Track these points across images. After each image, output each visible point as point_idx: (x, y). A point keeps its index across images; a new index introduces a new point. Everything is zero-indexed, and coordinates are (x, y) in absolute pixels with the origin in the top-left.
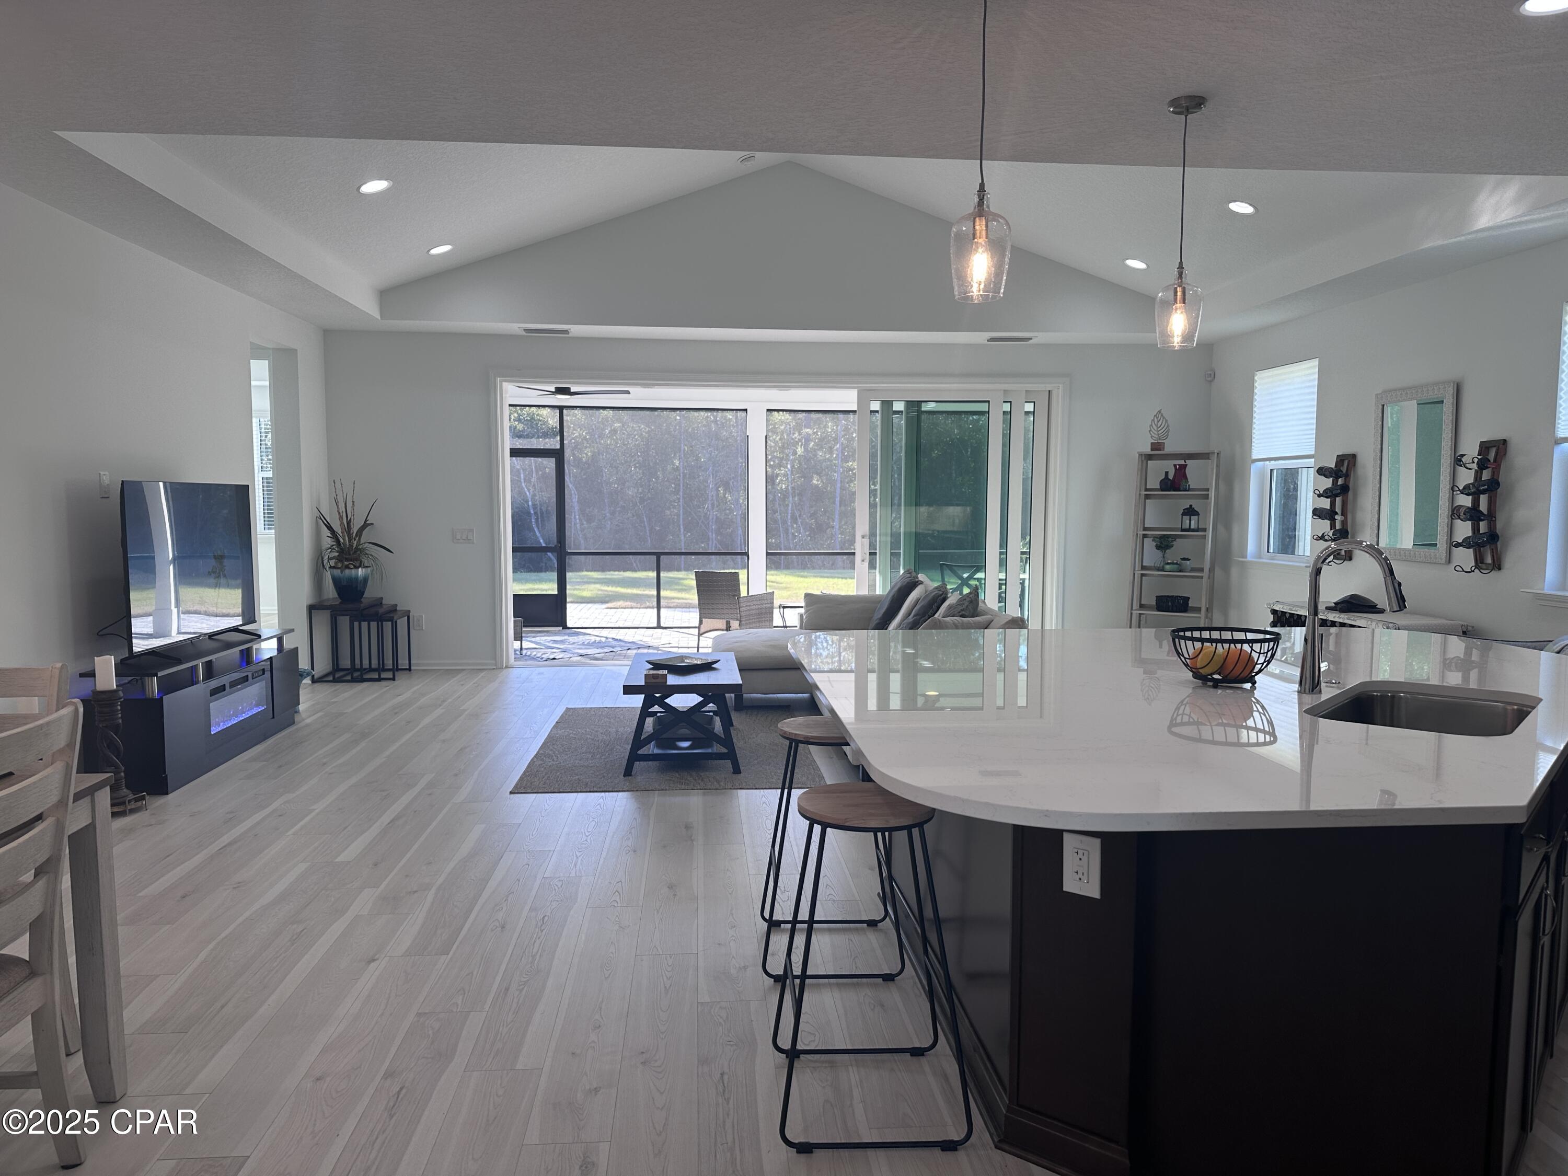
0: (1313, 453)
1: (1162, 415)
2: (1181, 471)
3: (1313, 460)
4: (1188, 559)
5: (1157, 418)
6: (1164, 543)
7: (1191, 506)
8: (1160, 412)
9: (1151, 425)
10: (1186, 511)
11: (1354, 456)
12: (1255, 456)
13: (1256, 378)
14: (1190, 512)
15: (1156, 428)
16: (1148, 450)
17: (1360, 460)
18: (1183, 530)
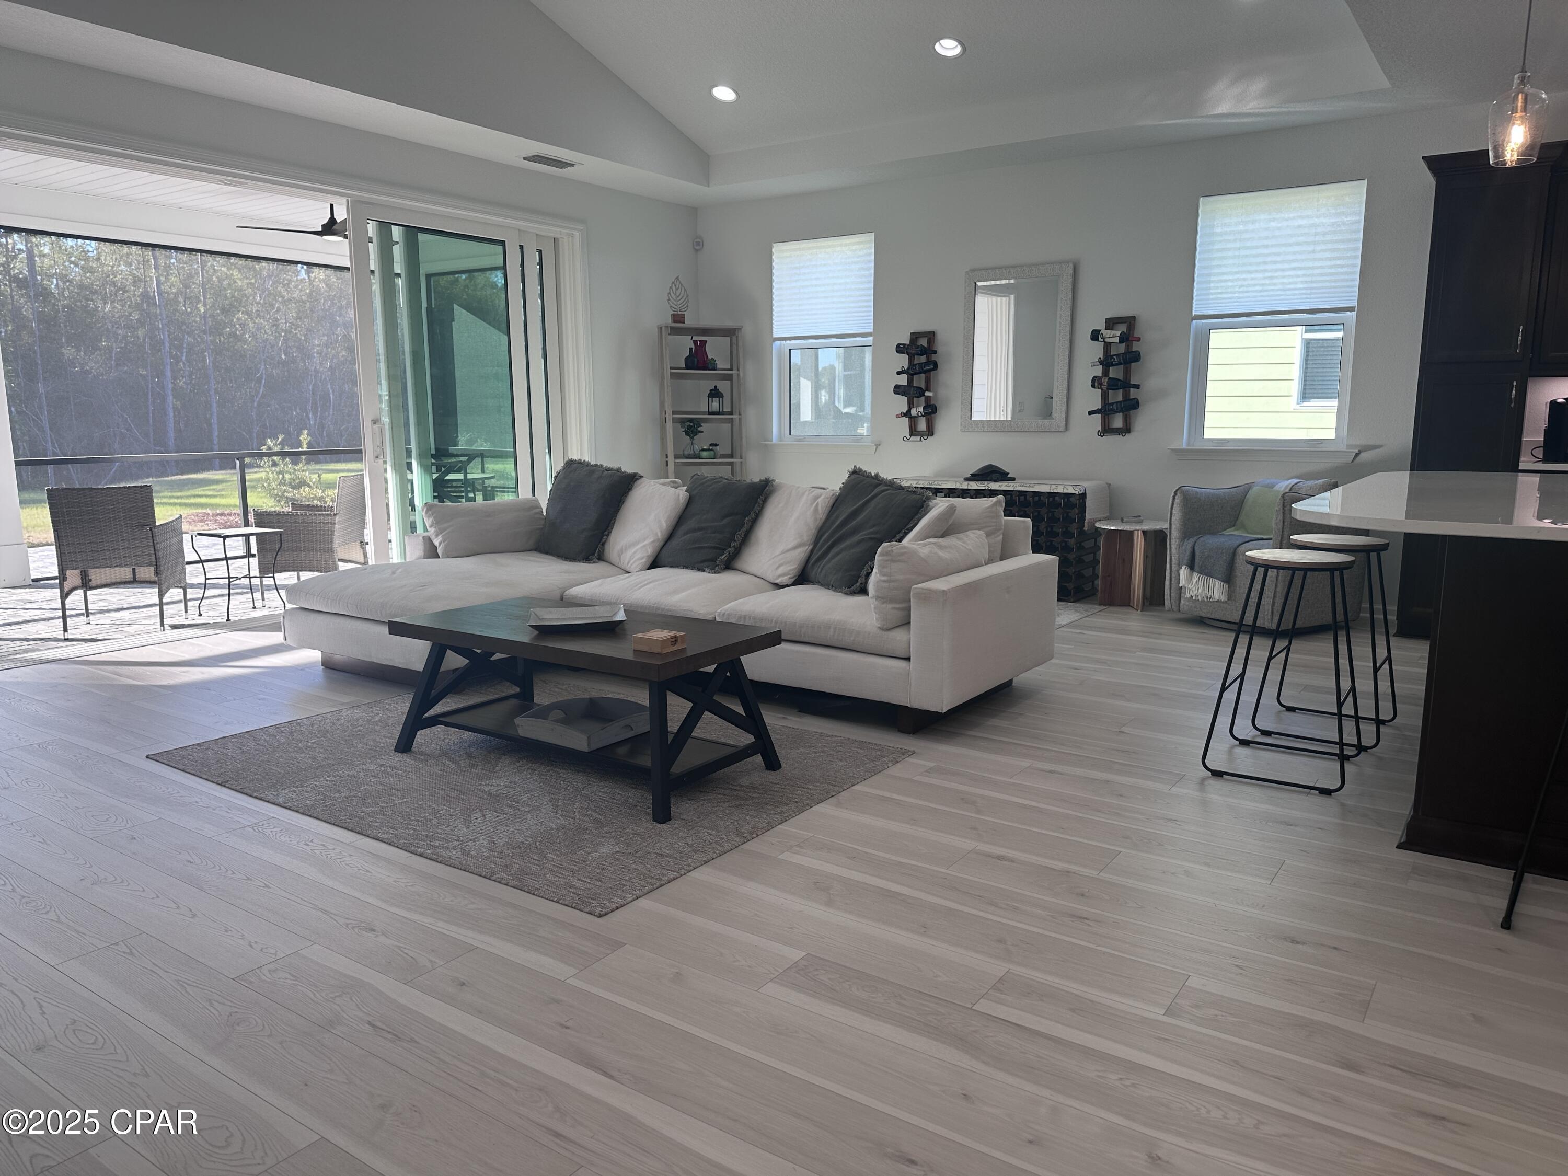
0: (871, 330)
1: (680, 283)
2: (700, 347)
3: (871, 338)
4: (716, 445)
5: (675, 286)
6: (691, 427)
7: (716, 387)
8: (677, 278)
9: (669, 293)
10: (713, 392)
11: (933, 333)
12: (776, 335)
13: (773, 250)
14: (715, 393)
15: (674, 297)
16: (669, 321)
17: (940, 337)
18: (710, 413)
